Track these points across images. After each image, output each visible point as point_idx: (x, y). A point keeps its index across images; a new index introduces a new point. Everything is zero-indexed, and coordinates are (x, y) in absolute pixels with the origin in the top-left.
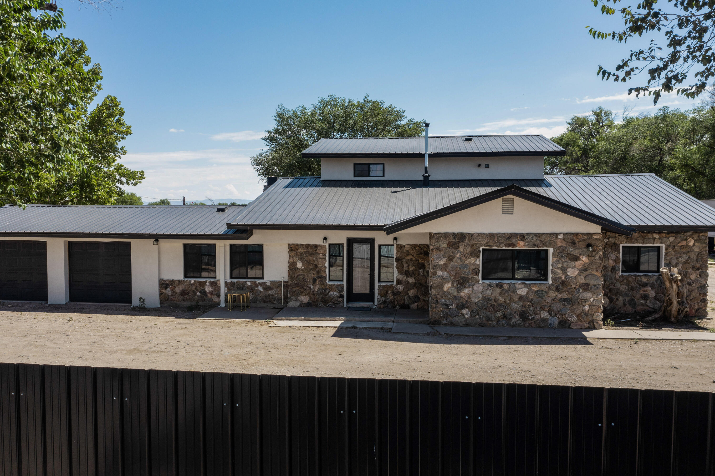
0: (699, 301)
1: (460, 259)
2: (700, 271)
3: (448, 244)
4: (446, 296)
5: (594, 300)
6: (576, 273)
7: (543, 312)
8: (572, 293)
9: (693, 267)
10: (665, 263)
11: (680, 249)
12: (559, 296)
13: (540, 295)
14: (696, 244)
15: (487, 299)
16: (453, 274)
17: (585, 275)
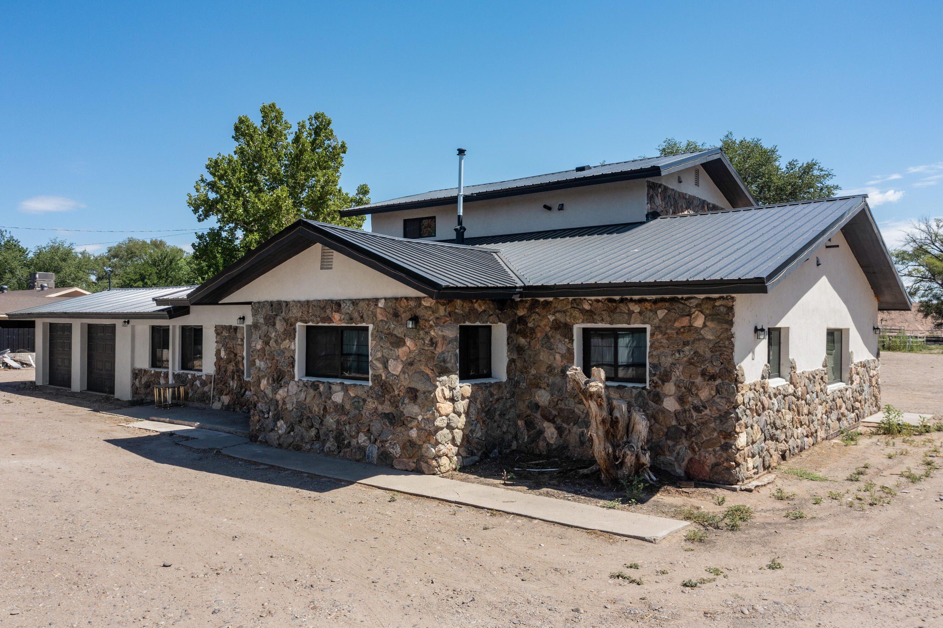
0: (717, 449)
1: (276, 341)
2: (718, 381)
3: (265, 319)
4: (263, 398)
5: (423, 419)
6: (399, 369)
7: (361, 435)
8: (395, 403)
9: (703, 374)
10: (650, 363)
11: (677, 333)
12: (380, 408)
13: (356, 404)
14: (708, 324)
15: (301, 406)
16: (270, 365)
17: (410, 374)
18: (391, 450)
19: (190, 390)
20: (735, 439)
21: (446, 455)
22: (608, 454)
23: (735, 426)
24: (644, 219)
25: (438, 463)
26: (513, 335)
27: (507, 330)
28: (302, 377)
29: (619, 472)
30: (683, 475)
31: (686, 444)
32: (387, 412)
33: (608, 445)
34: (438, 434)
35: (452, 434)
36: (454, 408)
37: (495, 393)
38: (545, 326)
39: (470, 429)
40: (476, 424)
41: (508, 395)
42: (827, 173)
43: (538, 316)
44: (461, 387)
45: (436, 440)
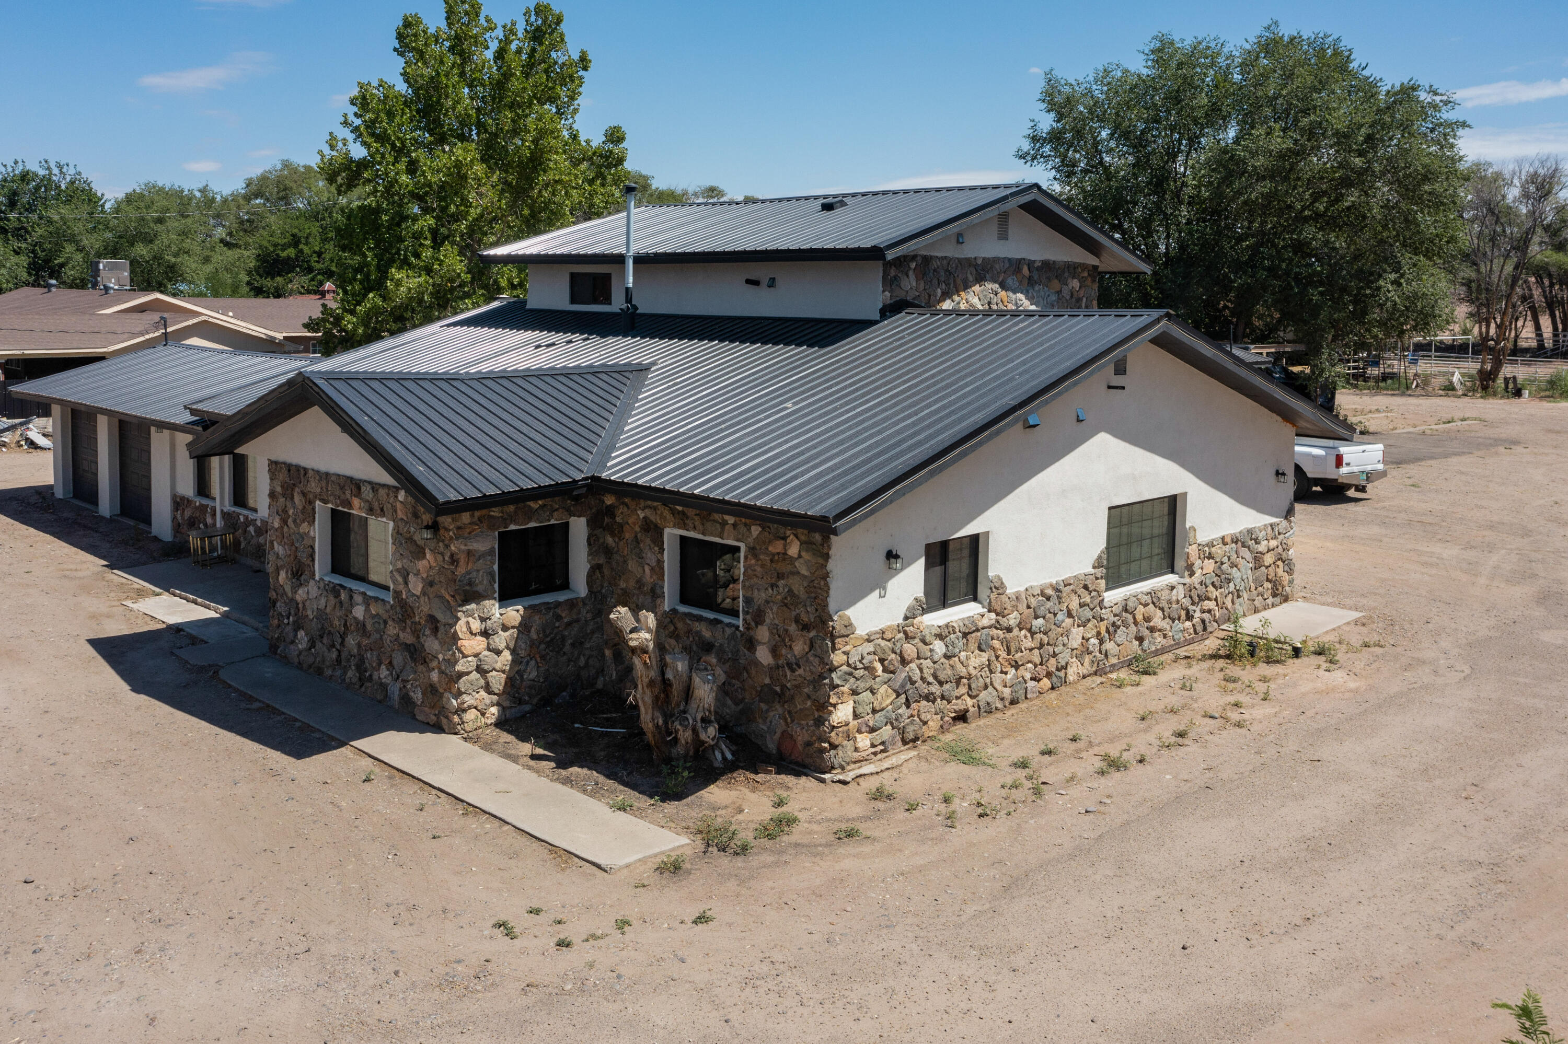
0: (811, 723)
1: (294, 521)
2: (813, 634)
3: (282, 487)
4: (282, 596)
5: (444, 659)
6: (419, 589)
7: (383, 667)
8: (417, 633)
9: (797, 620)
10: (744, 596)
11: (772, 561)
12: (401, 635)
13: (377, 625)
14: (803, 554)
15: (321, 615)
16: (289, 552)
17: (431, 596)
18: (412, 694)
19: (242, 539)
20: (830, 713)
21: (476, 708)
22: (657, 726)
23: (829, 696)
24: (877, 317)
25: (461, 719)
26: (598, 532)
27: (588, 525)
28: (326, 575)
29: (674, 751)
30: (774, 752)
31: (780, 710)
32: (408, 642)
33: (657, 714)
34: (461, 681)
35: (485, 678)
36: (488, 644)
37: (563, 615)
38: (634, 524)
39: (517, 669)
40: (528, 663)
41: (589, 616)
42: (1445, 98)
43: (626, 509)
44: (501, 615)
45: (458, 689)
